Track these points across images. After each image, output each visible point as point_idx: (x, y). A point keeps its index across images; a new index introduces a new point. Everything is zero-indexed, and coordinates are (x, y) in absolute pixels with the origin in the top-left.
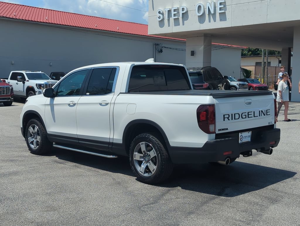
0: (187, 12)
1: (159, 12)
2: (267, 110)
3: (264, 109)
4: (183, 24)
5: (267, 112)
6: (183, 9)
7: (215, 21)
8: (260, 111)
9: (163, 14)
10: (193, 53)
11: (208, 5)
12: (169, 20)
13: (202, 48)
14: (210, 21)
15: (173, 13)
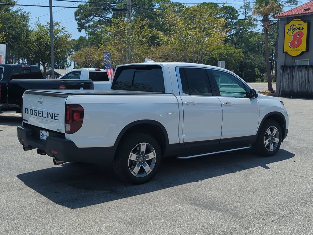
2: (55, 114)
3: (52, 112)
5: (55, 116)
8: (47, 113)
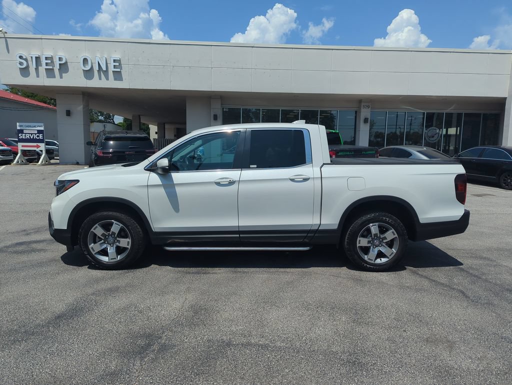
0: (66, 63)
1: (21, 57)
4: (61, 77)
6: (60, 59)
7: (107, 79)
9: (26, 60)
10: (68, 113)
11: (98, 59)
12: (37, 69)
13: (80, 108)
14: (100, 79)
15: (44, 62)
